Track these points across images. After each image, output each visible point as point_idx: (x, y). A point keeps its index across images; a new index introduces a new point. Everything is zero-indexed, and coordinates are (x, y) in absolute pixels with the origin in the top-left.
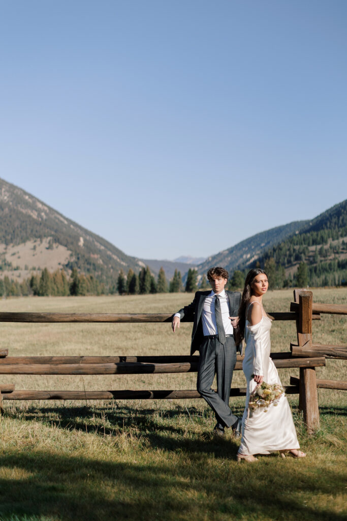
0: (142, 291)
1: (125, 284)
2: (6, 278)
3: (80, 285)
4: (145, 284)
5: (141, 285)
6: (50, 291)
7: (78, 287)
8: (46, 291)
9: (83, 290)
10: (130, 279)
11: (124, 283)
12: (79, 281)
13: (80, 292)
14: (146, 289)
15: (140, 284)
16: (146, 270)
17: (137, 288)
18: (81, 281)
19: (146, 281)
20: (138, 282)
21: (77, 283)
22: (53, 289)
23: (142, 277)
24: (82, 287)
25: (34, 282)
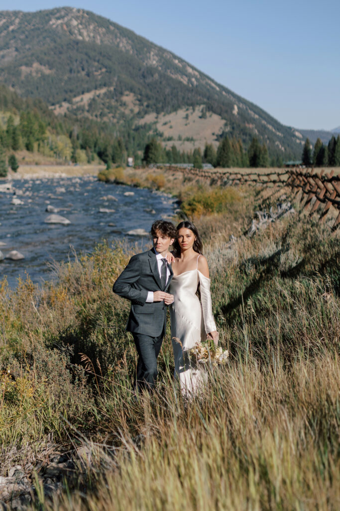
0: (332, 163)
1: (312, 155)
2: (174, 148)
3: (261, 156)
4: (335, 155)
5: (331, 156)
6: (230, 162)
7: (259, 158)
8: (227, 162)
9: (264, 162)
10: (318, 150)
11: (310, 154)
12: (260, 152)
13: (261, 163)
14: (336, 160)
15: (329, 156)
16: (336, 139)
17: (326, 160)
18: (263, 152)
19: (336, 152)
20: (326, 153)
21: (258, 153)
22: (234, 161)
23: (331, 147)
24: (263, 158)
25: (209, 153)
